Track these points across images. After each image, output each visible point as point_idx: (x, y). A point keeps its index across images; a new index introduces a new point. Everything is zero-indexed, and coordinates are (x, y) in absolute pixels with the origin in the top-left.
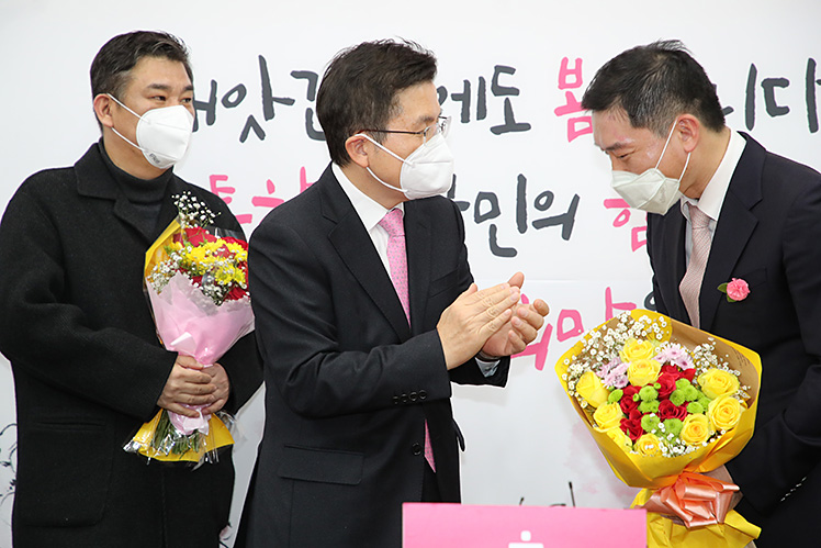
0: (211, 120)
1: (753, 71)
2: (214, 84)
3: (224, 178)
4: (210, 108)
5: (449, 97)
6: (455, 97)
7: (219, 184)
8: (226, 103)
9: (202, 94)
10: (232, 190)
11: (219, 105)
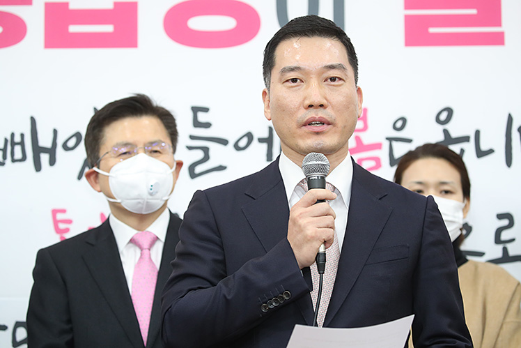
0: (52, 162)
1: (510, 119)
2: (55, 132)
3: (64, 211)
4: (52, 152)
5: (255, 141)
6: (261, 140)
7: (60, 216)
8: (65, 147)
9: (45, 141)
10: (69, 222)
11: (59, 150)
